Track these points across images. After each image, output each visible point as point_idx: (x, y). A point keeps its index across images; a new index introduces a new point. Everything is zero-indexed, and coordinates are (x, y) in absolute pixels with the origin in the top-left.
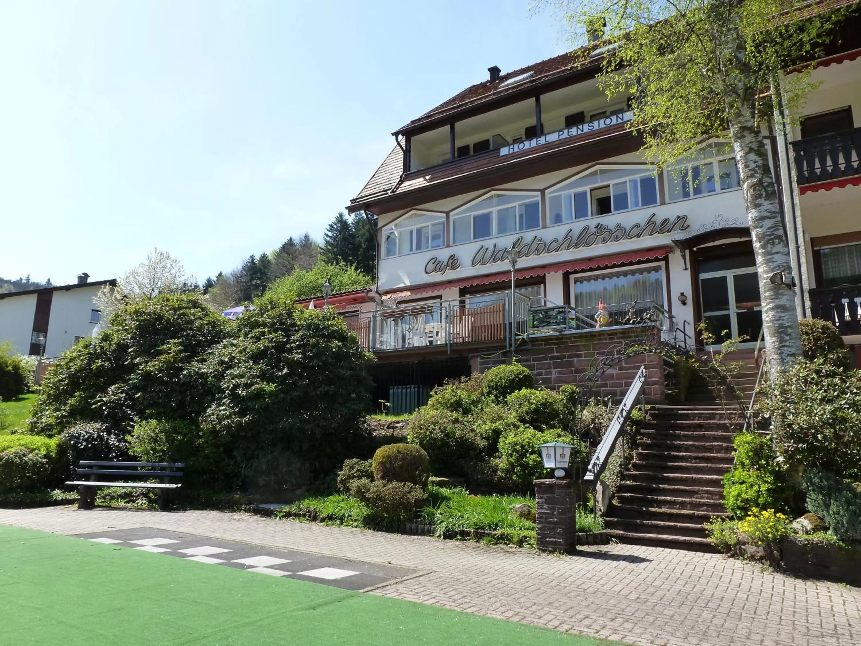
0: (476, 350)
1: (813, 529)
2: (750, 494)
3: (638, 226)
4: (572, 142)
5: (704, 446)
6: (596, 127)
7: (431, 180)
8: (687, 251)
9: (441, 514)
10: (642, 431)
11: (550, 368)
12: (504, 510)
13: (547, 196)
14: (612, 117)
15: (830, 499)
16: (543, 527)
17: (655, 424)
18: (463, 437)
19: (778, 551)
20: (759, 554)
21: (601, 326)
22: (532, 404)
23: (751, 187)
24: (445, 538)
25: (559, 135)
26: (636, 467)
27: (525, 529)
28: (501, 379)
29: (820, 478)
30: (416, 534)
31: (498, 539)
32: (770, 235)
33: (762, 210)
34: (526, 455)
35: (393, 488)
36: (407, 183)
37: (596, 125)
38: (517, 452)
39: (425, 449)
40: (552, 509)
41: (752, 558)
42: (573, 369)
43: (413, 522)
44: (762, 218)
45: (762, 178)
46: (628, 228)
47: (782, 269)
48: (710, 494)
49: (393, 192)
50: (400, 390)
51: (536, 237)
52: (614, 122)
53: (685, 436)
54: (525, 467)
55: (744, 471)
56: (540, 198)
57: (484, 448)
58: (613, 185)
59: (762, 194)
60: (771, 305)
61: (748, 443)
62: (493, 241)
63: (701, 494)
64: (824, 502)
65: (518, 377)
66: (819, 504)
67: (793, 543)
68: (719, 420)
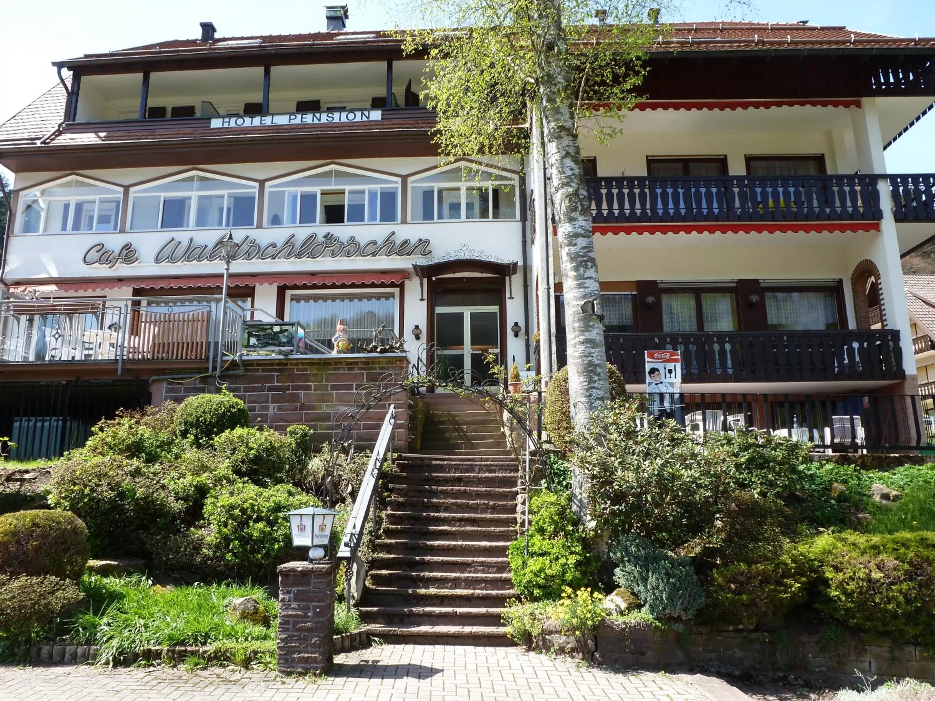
0: (162, 372)
1: (628, 608)
2: (556, 569)
3: (374, 243)
4: (306, 130)
5: (467, 505)
6: (336, 120)
7: (106, 138)
8: (425, 280)
9: (109, 625)
10: (391, 486)
11: (268, 402)
12: (213, 610)
13: (267, 190)
14: (356, 113)
15: (648, 571)
16: (289, 636)
17: (405, 477)
18: (147, 497)
19: (592, 641)
20: (569, 646)
21: (339, 352)
22: (251, 449)
23: (566, 197)
24: (115, 666)
25: (290, 119)
26: (389, 533)
27: (253, 638)
28: (204, 412)
29: (637, 546)
30: (61, 662)
31: (210, 659)
32: (583, 256)
33: (577, 226)
34: (248, 523)
35: (21, 587)
36: (68, 136)
37: (336, 117)
38: (234, 518)
39: (80, 516)
40: (305, 609)
41: (561, 651)
42: (299, 404)
43: (55, 642)
44: (577, 235)
45: (579, 188)
46: (363, 243)
47: (594, 298)
48: (486, 566)
49: (44, 142)
50: (31, 424)
51: (248, 237)
52: (358, 119)
53: (442, 492)
54: (245, 540)
55: (544, 539)
56: (257, 191)
57: (180, 512)
58: (351, 192)
59: (577, 207)
60: (582, 338)
61: (552, 504)
62: (189, 235)
63: (474, 567)
64: (640, 573)
65: (230, 411)
66: (634, 577)
67: (610, 627)
68: (479, 473)
